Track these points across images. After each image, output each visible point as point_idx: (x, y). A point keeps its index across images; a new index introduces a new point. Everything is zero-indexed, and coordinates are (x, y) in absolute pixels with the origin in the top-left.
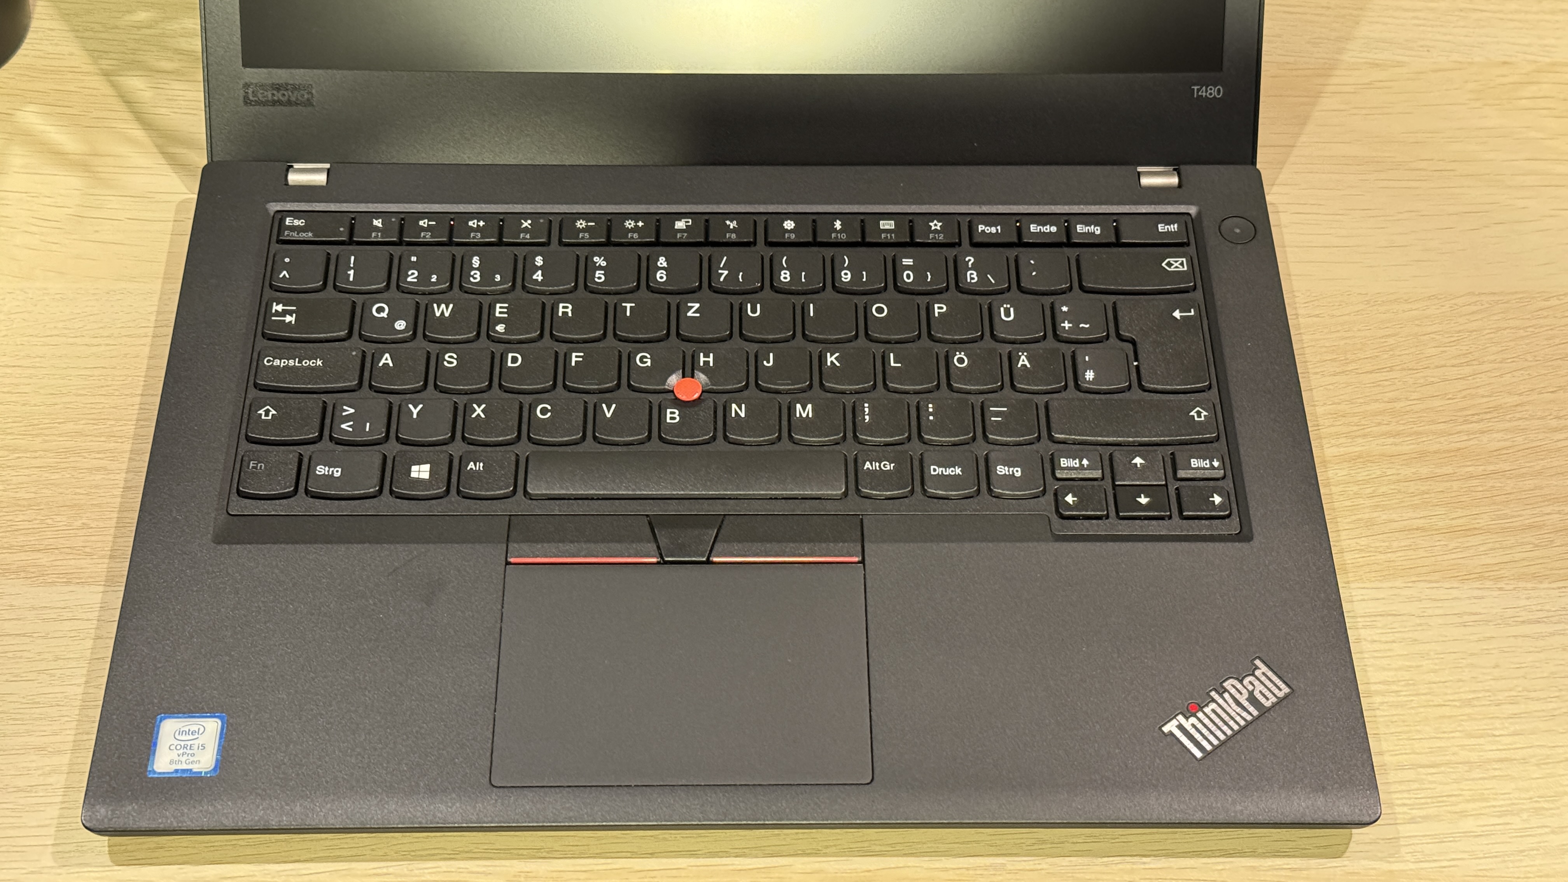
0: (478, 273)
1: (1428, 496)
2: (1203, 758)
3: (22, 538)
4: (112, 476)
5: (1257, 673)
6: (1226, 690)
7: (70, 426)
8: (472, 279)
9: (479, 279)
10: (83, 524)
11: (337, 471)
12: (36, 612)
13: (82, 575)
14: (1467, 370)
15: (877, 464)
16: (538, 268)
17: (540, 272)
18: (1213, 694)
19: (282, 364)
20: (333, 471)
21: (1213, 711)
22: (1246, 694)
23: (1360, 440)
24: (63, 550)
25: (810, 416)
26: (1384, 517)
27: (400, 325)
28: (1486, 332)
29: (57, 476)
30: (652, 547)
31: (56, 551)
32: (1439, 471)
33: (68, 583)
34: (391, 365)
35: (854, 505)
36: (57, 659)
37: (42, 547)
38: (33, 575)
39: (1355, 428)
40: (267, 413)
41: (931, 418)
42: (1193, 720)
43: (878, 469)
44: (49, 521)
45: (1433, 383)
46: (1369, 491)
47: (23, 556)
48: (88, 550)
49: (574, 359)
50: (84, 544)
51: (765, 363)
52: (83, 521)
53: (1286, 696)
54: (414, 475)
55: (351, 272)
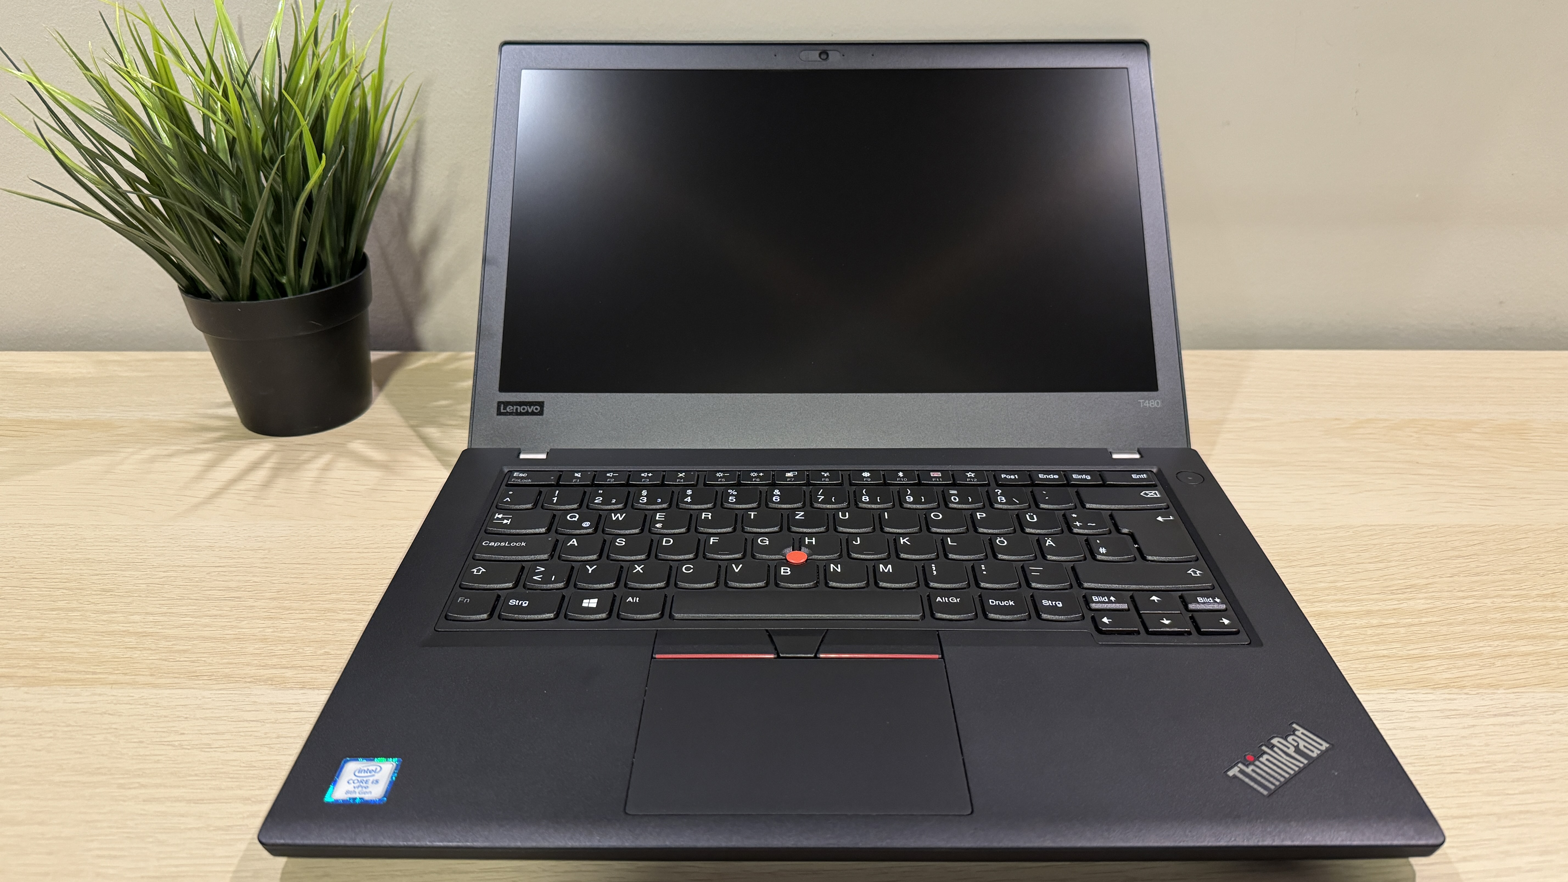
0: (646, 498)
1: (1383, 636)
2: (1270, 795)
3: (276, 660)
4: (355, 624)
5: (1297, 733)
6: (1274, 746)
7: (334, 596)
8: (641, 501)
9: (646, 501)
10: (325, 652)
11: (525, 603)
12: (272, 706)
13: (315, 683)
14: (1381, 565)
15: (946, 599)
16: (688, 496)
17: (689, 498)
18: (1264, 748)
19: (496, 545)
20: (522, 603)
21: (1267, 760)
22: (1293, 749)
23: (1317, 604)
24: (304, 668)
25: (891, 571)
26: (1355, 649)
27: (586, 524)
28: (1385, 545)
29: (315, 624)
30: (771, 647)
31: (300, 668)
32: (1385, 622)
33: (302, 688)
34: (576, 545)
35: (930, 625)
36: (278, 737)
37: (289, 666)
38: (277, 683)
39: (1311, 597)
40: (478, 571)
41: (985, 573)
42: (1252, 767)
43: (947, 601)
44: (301, 650)
45: (1359, 572)
46: (1337, 633)
47: (274, 671)
48: (324, 668)
49: (712, 541)
50: (322, 664)
51: (854, 542)
52: (326, 650)
53: (1327, 750)
54: (584, 605)
55: (556, 499)
